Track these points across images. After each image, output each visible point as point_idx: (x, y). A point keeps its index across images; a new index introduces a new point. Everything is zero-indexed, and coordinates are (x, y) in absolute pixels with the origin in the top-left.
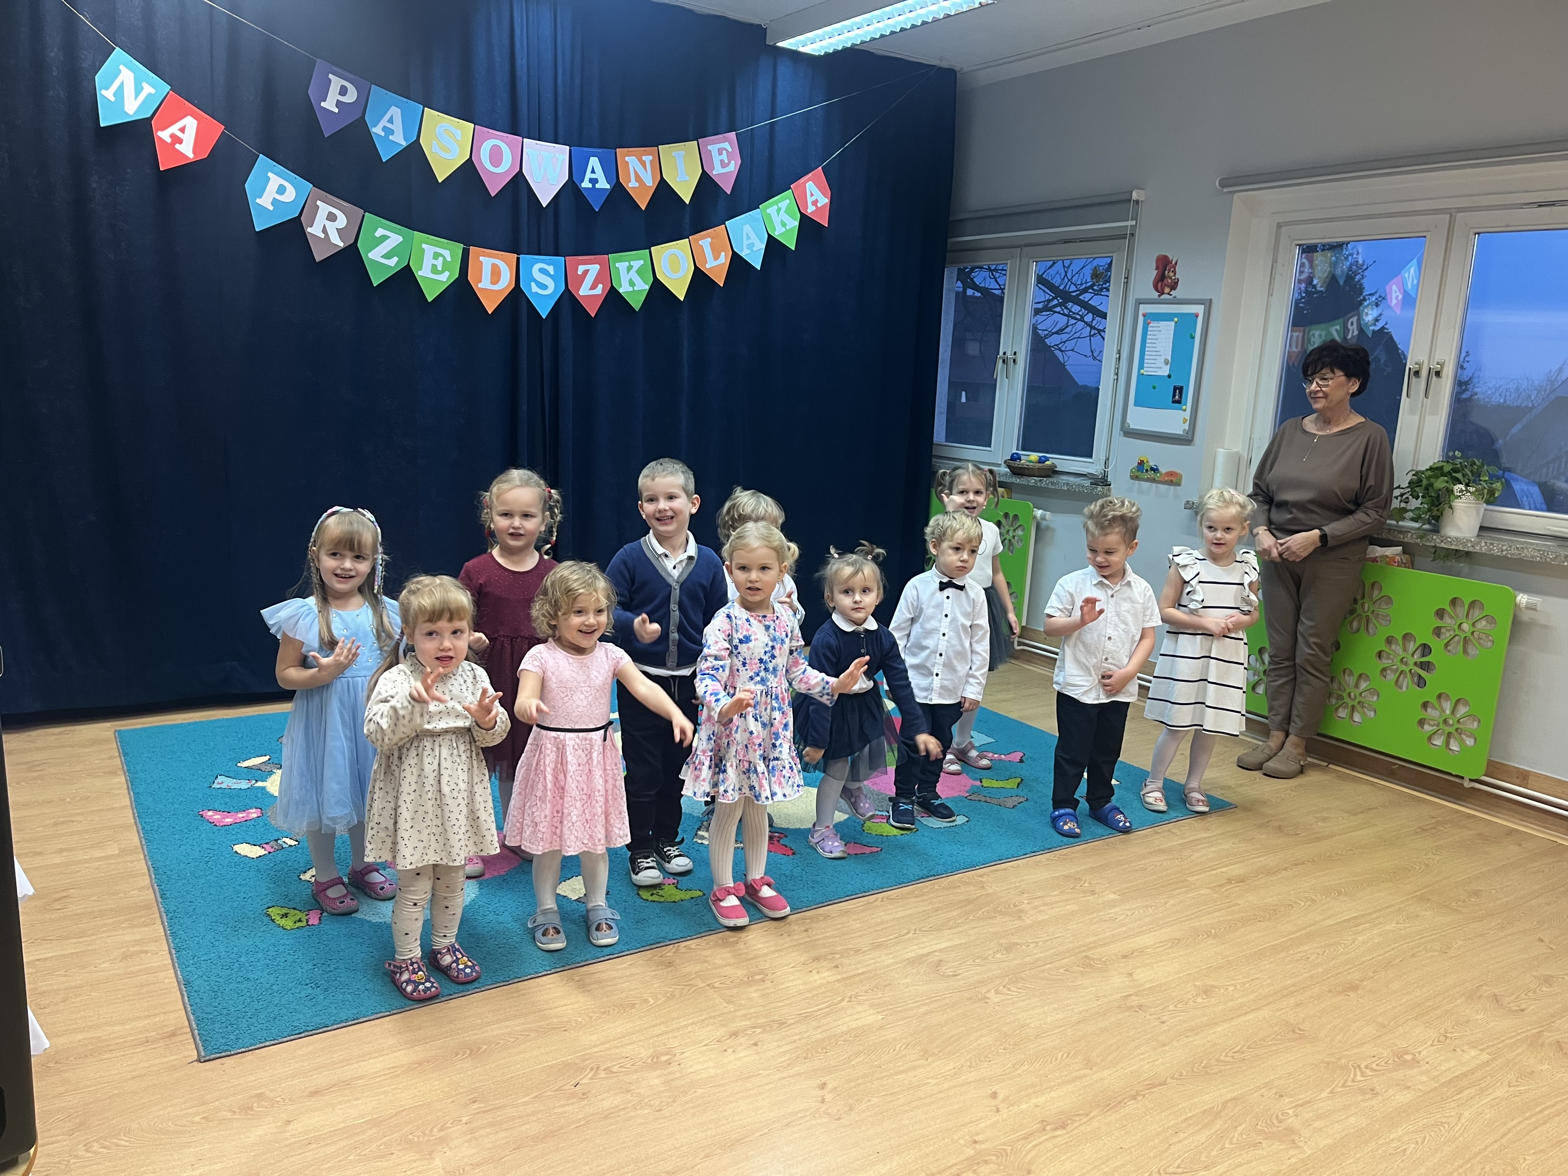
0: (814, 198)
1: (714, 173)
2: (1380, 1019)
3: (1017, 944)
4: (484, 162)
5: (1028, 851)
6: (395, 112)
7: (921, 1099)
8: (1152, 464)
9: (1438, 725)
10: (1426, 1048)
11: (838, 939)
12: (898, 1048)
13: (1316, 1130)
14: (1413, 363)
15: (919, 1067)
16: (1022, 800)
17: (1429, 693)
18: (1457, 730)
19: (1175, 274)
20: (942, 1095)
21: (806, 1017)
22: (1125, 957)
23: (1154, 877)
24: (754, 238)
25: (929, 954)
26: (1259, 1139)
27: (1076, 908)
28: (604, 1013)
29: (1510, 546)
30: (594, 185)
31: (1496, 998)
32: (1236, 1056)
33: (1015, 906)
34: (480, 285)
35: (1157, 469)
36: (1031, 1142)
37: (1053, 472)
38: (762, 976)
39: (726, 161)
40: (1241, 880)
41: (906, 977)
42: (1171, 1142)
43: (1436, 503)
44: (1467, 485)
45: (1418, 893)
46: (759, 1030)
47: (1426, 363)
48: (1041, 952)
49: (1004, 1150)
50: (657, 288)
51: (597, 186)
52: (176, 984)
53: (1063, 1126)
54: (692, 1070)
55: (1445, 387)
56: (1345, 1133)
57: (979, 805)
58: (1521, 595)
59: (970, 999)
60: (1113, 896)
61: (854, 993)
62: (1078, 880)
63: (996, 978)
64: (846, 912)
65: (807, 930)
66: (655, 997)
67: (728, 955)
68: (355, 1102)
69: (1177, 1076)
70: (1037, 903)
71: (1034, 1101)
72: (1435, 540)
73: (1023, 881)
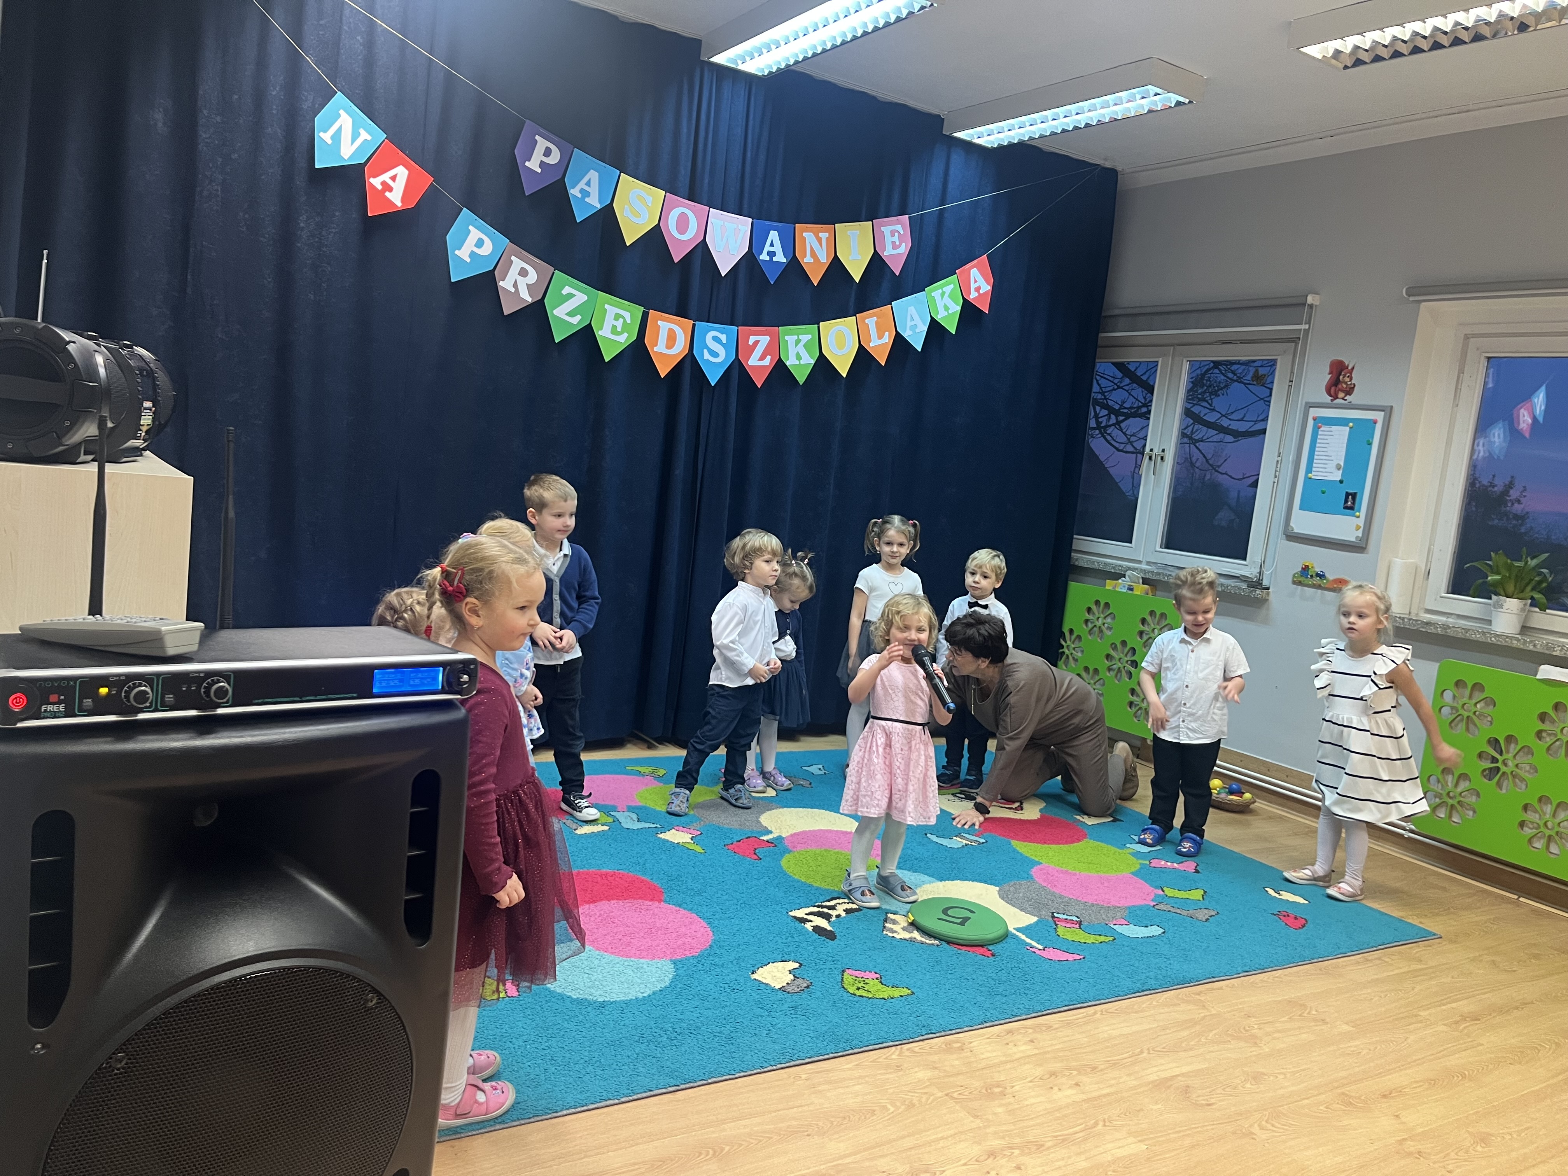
0: (977, 285)
1: (885, 254)
3: (1263, 1074)
4: (671, 229)
6: (593, 175)
8: (1318, 570)
11: (1068, 1053)
16: (1213, 914)
21: (1063, 1140)
23: (1383, 1009)
24: (917, 320)
25: (1173, 1078)
27: (1311, 1037)
30: (771, 258)
33: (1247, 1031)
34: (656, 349)
35: (1324, 576)
38: (1000, 1089)
39: (898, 243)
40: (1476, 1018)
41: (1156, 1103)
46: (1017, 1152)
48: (1293, 1085)
50: (822, 363)
51: (775, 259)
57: (1169, 915)
59: (1234, 1133)
60: (1346, 1028)
61: (1106, 1117)
62: (1304, 1006)
63: (1256, 1111)
64: (1069, 1024)
65: (1032, 1041)
66: (893, 1104)
67: (957, 1062)
70: (1268, 1029)
73: (1245, 1003)
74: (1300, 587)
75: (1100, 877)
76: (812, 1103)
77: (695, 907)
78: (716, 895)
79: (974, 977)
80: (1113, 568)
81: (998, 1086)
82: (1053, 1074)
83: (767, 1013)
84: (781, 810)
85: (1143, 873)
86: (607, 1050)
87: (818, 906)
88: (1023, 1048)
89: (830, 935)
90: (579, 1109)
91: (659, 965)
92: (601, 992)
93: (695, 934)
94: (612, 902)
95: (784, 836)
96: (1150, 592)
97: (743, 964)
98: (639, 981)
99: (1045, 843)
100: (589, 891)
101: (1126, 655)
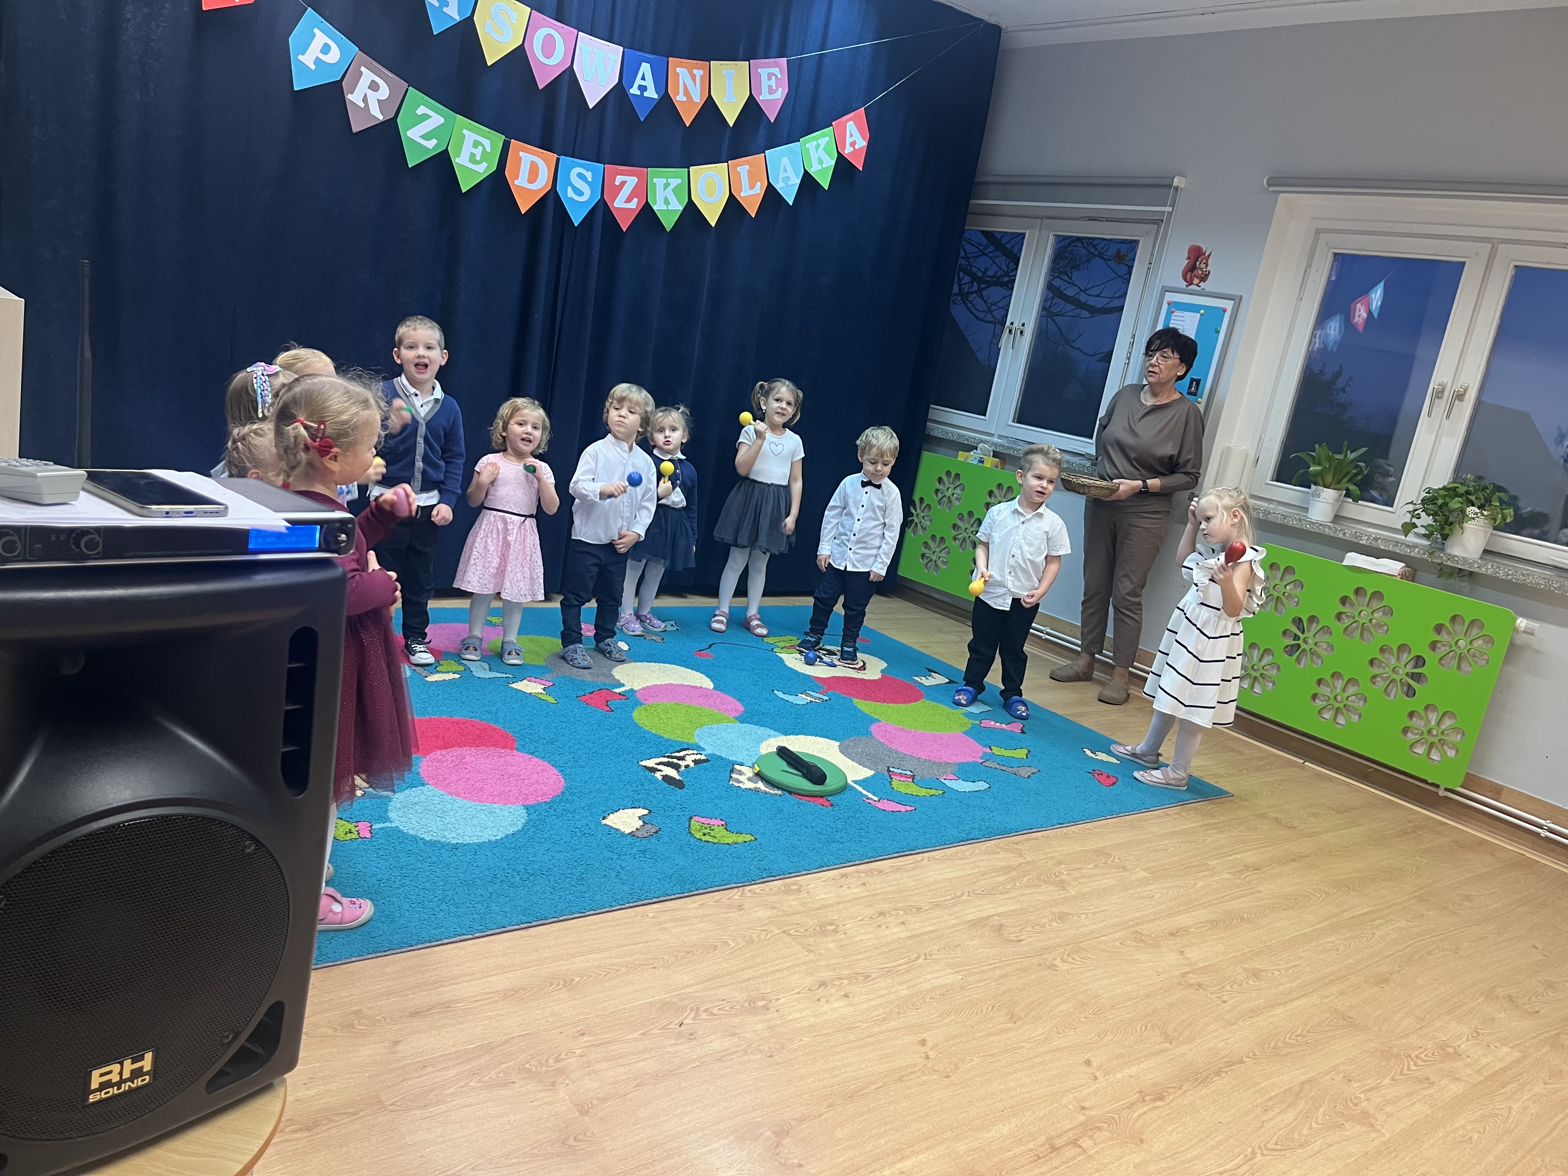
0: (852, 139)
1: (761, 98)
2: (1417, 1012)
3: (1069, 914)
4: (536, 51)
5: (1055, 822)
7: (1020, 1062)
10: (1464, 1042)
11: (896, 895)
12: (984, 1009)
13: (1389, 1115)
14: (1437, 383)
15: (1010, 1030)
16: (1035, 771)
17: (1417, 703)
18: (1440, 740)
19: (1207, 266)
20: (1040, 1059)
21: (888, 972)
22: (1172, 935)
23: (1177, 858)
24: (791, 173)
25: (989, 917)
26: (1341, 1120)
27: (1114, 882)
28: (688, 953)
29: (1517, 572)
30: (642, 93)
31: (1511, 999)
32: (1299, 1038)
33: (1057, 876)
34: (516, 182)
36: (1135, 1111)
38: (833, 927)
39: (774, 88)
40: (1258, 868)
41: (973, 939)
42: (1264, 1119)
43: (1448, 522)
44: (1480, 508)
45: (1418, 894)
46: (846, 982)
47: (1450, 385)
48: (1094, 924)
49: (1113, 1118)
50: (691, 211)
51: (646, 94)
53: (1161, 1098)
54: (791, 1017)
55: (1465, 411)
56: (1415, 1119)
57: (995, 772)
58: (1521, 619)
59: (1039, 965)
61: (927, 951)
62: (1108, 855)
63: (1059, 946)
64: (898, 869)
65: (864, 884)
66: (734, 940)
67: (794, 903)
68: (460, 1026)
69: (1251, 1054)
70: (1076, 874)
71: (1127, 1071)
72: (1441, 558)
73: (1057, 851)
75: (934, 735)
76: (658, 939)
77: (547, 755)
78: (569, 745)
79: (814, 825)
80: (967, 440)
81: (831, 924)
82: (882, 914)
83: (616, 857)
84: (633, 664)
85: (976, 733)
86: (461, 889)
87: (668, 757)
88: (855, 890)
89: (679, 784)
90: (434, 944)
91: (511, 810)
92: (454, 835)
93: (547, 781)
94: (465, 748)
95: (636, 689)
96: (999, 466)
97: (594, 810)
98: (492, 825)
99: (885, 702)
100: (441, 738)
101: (972, 526)
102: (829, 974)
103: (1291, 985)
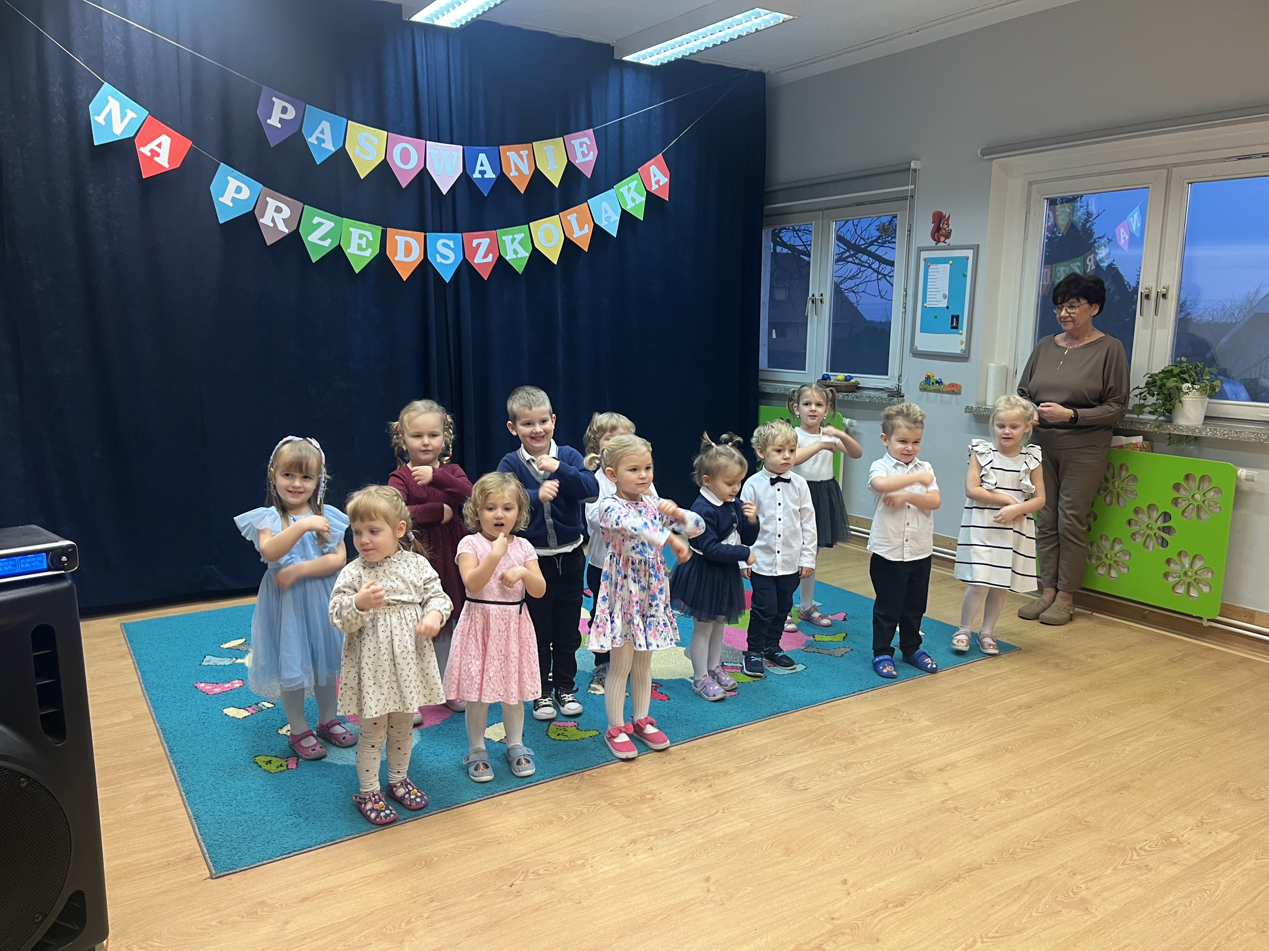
0: (656, 179)
2: (1149, 811)
3: (854, 763)
4: (396, 161)
5: (856, 690)
6: (325, 125)
7: (786, 886)
8: (937, 378)
9: (1180, 577)
10: (1188, 832)
11: (709, 764)
12: (764, 848)
13: (1104, 900)
14: (1144, 288)
15: (783, 862)
16: (849, 650)
17: (1171, 552)
18: (1195, 580)
19: (948, 226)
20: (803, 883)
21: (689, 826)
22: (940, 770)
23: (959, 707)
24: (611, 212)
25: (783, 773)
26: (1060, 908)
27: (897, 733)
28: (529, 829)
29: (1231, 431)
30: (483, 176)
31: (1240, 791)
32: (1036, 844)
33: (849, 733)
34: (396, 259)
35: (941, 382)
36: (877, 917)
37: (856, 388)
38: (651, 796)
40: (1029, 706)
41: (766, 792)
42: (989, 913)
43: (1169, 399)
44: (1193, 383)
45: (1172, 711)
46: (652, 838)
47: (1154, 287)
48: (874, 768)
49: (856, 924)
50: (536, 256)
51: (486, 176)
52: (188, 819)
53: (902, 904)
54: (602, 870)
55: (1170, 307)
56: (1128, 900)
57: (813, 655)
58: (1241, 469)
59: (819, 807)
60: (927, 723)
61: (726, 806)
62: (898, 711)
63: (839, 790)
66: (568, 815)
67: (623, 780)
68: (338, 905)
69: (990, 861)
70: (867, 730)
71: (877, 885)
72: (1169, 429)
73: (854, 713)
74: (925, 393)
81: (650, 794)
82: (694, 780)
88: (676, 764)
102: (640, 833)
103: (1038, 800)
